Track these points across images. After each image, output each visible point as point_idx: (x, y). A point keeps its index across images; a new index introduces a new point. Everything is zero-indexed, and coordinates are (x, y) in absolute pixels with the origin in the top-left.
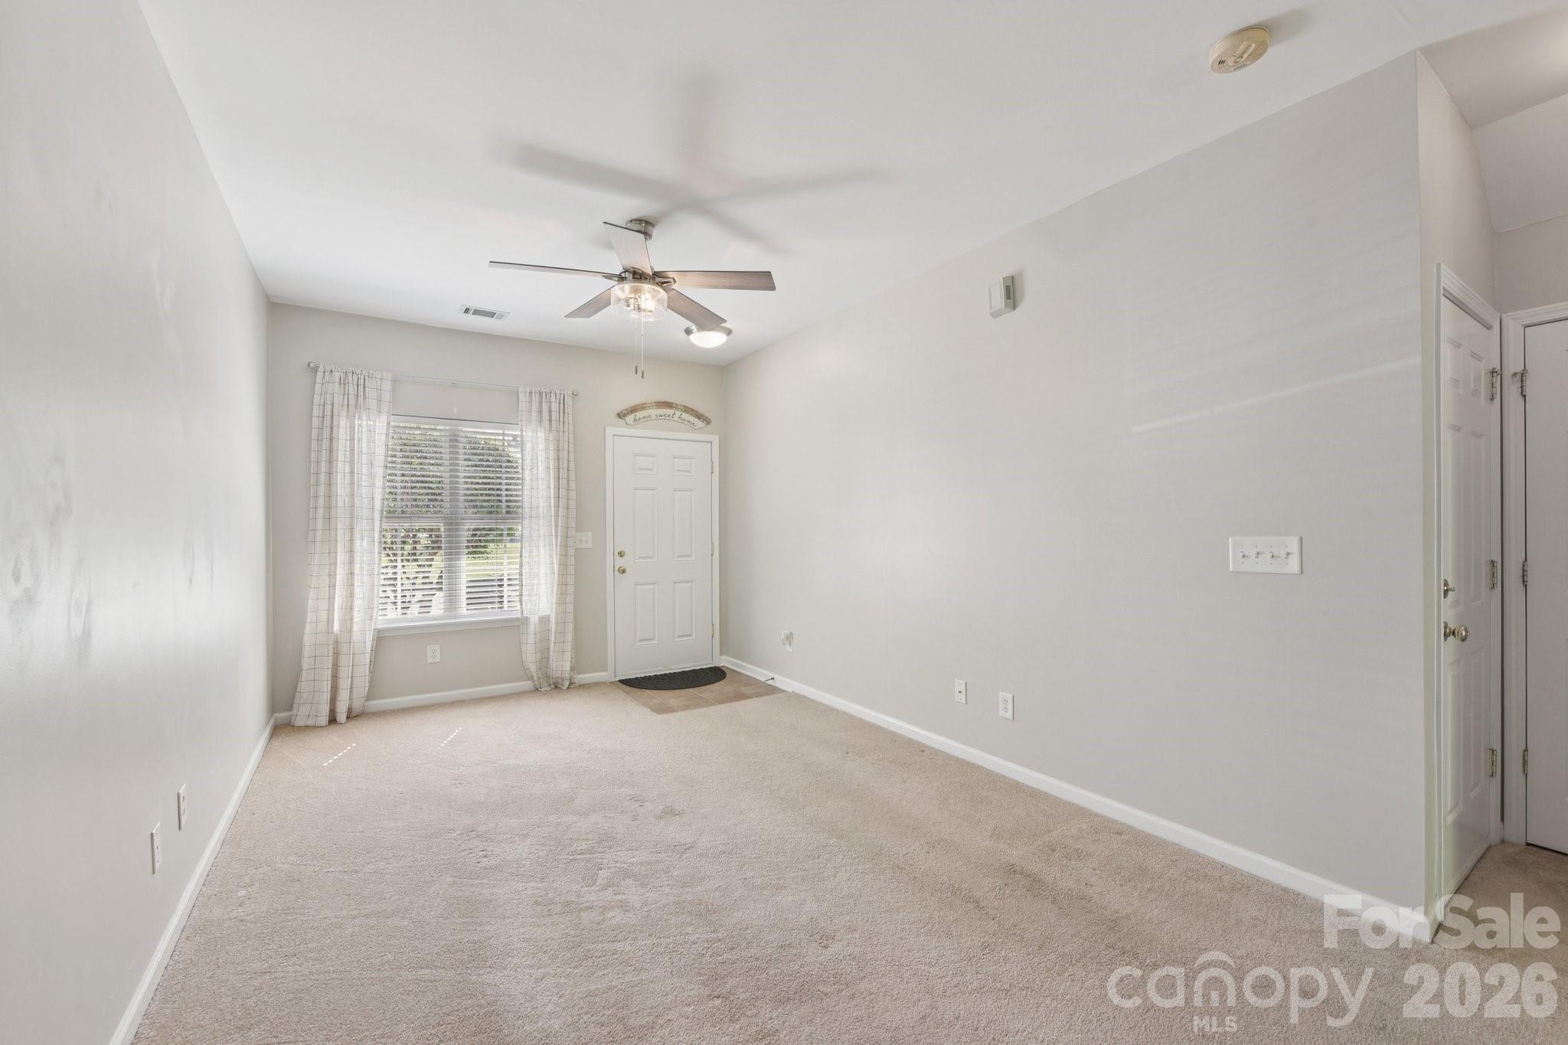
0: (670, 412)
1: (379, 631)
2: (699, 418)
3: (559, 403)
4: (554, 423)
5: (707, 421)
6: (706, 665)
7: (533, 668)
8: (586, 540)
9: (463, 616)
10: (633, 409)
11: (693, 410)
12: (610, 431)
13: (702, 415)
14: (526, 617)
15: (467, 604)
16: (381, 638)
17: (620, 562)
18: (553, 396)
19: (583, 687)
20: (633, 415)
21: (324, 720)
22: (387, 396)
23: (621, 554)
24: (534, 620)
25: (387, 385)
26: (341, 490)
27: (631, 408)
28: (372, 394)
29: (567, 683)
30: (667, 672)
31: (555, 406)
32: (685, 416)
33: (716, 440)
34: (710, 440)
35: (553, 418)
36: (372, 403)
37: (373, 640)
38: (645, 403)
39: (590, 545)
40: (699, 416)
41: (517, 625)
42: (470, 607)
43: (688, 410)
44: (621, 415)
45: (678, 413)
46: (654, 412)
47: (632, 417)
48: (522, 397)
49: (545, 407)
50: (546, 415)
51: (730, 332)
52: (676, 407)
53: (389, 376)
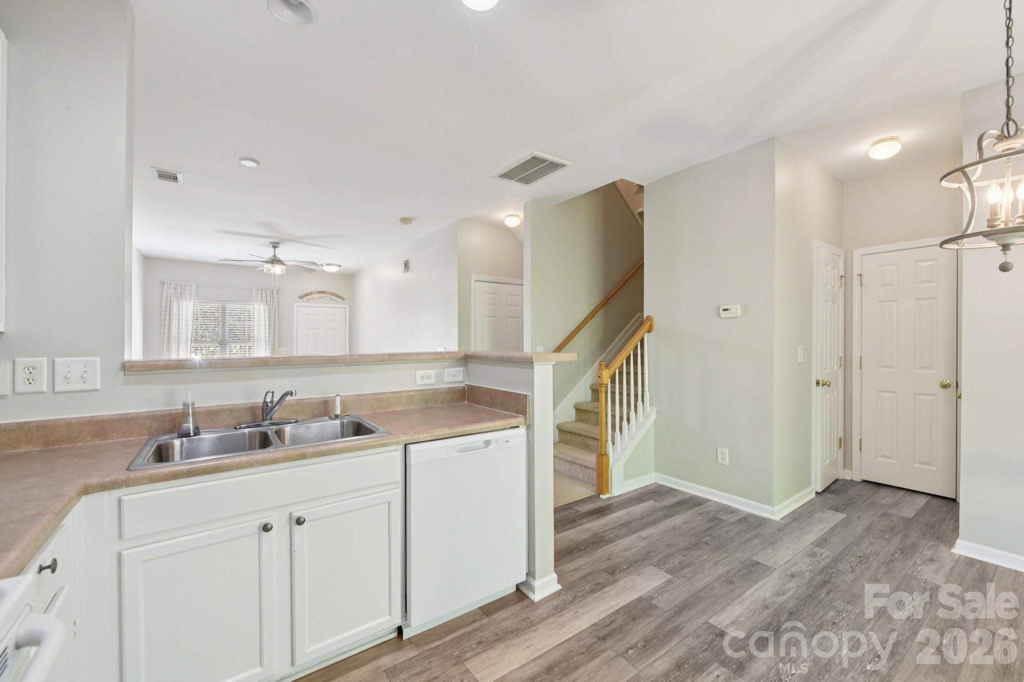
0: (324, 295)
3: (271, 294)
4: (268, 302)
5: (343, 299)
8: (283, 351)
11: (336, 294)
12: (295, 304)
13: (341, 297)
18: (268, 291)
22: (194, 292)
25: (194, 289)
28: (187, 292)
31: (268, 295)
32: (332, 297)
33: (347, 307)
34: (344, 307)
36: (188, 296)
38: (312, 292)
39: (285, 353)
40: (339, 297)
43: (334, 294)
44: (301, 297)
45: (329, 296)
46: (317, 296)
47: (306, 298)
48: (253, 291)
49: (264, 295)
50: (264, 299)
51: (340, 266)
52: (327, 293)
53: (195, 285)
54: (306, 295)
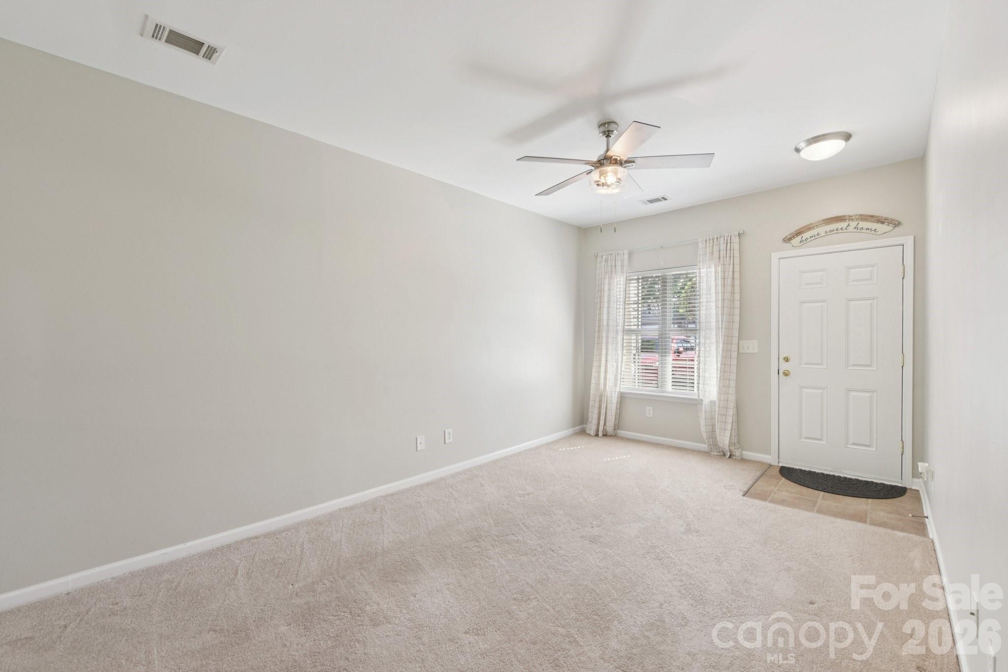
0: (844, 225)
1: (621, 393)
2: (883, 223)
3: (727, 244)
4: (721, 259)
5: (897, 224)
6: (891, 481)
7: (704, 435)
8: (751, 346)
9: (668, 393)
10: (798, 232)
11: (872, 216)
12: (775, 256)
13: (886, 219)
14: (702, 400)
15: (673, 385)
16: (622, 397)
17: (784, 366)
18: (722, 239)
19: (743, 460)
20: (800, 237)
21: (593, 433)
22: (626, 262)
23: (787, 360)
24: (706, 402)
25: (626, 257)
26: (605, 317)
27: (796, 231)
28: (619, 263)
29: (729, 454)
30: (837, 474)
31: (723, 247)
32: (864, 224)
33: (909, 242)
34: (900, 242)
35: (721, 255)
36: (619, 268)
37: (618, 397)
38: (811, 224)
39: (756, 351)
40: (881, 221)
41: (695, 404)
42: (674, 387)
43: (864, 218)
44: (788, 240)
45: (853, 224)
46: (822, 230)
47: (798, 239)
48: (700, 245)
49: (716, 248)
50: (716, 255)
51: (848, 137)
52: (851, 218)
53: (626, 252)
54: (799, 233)
